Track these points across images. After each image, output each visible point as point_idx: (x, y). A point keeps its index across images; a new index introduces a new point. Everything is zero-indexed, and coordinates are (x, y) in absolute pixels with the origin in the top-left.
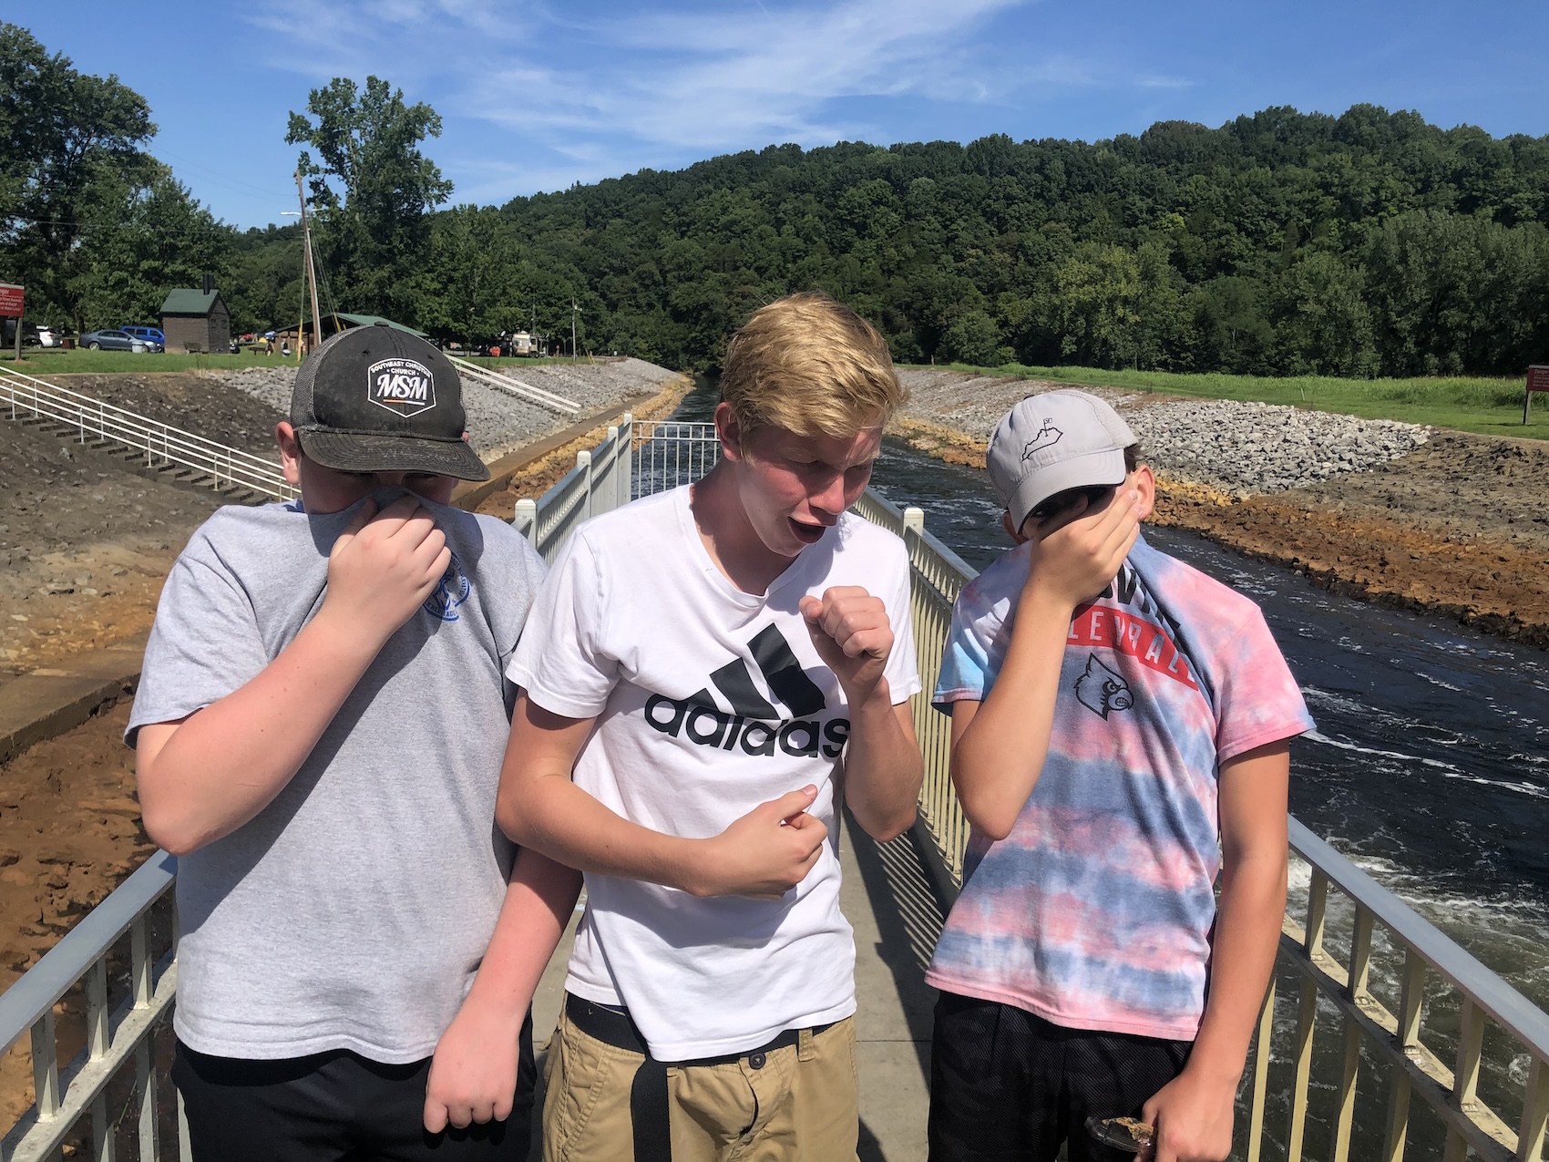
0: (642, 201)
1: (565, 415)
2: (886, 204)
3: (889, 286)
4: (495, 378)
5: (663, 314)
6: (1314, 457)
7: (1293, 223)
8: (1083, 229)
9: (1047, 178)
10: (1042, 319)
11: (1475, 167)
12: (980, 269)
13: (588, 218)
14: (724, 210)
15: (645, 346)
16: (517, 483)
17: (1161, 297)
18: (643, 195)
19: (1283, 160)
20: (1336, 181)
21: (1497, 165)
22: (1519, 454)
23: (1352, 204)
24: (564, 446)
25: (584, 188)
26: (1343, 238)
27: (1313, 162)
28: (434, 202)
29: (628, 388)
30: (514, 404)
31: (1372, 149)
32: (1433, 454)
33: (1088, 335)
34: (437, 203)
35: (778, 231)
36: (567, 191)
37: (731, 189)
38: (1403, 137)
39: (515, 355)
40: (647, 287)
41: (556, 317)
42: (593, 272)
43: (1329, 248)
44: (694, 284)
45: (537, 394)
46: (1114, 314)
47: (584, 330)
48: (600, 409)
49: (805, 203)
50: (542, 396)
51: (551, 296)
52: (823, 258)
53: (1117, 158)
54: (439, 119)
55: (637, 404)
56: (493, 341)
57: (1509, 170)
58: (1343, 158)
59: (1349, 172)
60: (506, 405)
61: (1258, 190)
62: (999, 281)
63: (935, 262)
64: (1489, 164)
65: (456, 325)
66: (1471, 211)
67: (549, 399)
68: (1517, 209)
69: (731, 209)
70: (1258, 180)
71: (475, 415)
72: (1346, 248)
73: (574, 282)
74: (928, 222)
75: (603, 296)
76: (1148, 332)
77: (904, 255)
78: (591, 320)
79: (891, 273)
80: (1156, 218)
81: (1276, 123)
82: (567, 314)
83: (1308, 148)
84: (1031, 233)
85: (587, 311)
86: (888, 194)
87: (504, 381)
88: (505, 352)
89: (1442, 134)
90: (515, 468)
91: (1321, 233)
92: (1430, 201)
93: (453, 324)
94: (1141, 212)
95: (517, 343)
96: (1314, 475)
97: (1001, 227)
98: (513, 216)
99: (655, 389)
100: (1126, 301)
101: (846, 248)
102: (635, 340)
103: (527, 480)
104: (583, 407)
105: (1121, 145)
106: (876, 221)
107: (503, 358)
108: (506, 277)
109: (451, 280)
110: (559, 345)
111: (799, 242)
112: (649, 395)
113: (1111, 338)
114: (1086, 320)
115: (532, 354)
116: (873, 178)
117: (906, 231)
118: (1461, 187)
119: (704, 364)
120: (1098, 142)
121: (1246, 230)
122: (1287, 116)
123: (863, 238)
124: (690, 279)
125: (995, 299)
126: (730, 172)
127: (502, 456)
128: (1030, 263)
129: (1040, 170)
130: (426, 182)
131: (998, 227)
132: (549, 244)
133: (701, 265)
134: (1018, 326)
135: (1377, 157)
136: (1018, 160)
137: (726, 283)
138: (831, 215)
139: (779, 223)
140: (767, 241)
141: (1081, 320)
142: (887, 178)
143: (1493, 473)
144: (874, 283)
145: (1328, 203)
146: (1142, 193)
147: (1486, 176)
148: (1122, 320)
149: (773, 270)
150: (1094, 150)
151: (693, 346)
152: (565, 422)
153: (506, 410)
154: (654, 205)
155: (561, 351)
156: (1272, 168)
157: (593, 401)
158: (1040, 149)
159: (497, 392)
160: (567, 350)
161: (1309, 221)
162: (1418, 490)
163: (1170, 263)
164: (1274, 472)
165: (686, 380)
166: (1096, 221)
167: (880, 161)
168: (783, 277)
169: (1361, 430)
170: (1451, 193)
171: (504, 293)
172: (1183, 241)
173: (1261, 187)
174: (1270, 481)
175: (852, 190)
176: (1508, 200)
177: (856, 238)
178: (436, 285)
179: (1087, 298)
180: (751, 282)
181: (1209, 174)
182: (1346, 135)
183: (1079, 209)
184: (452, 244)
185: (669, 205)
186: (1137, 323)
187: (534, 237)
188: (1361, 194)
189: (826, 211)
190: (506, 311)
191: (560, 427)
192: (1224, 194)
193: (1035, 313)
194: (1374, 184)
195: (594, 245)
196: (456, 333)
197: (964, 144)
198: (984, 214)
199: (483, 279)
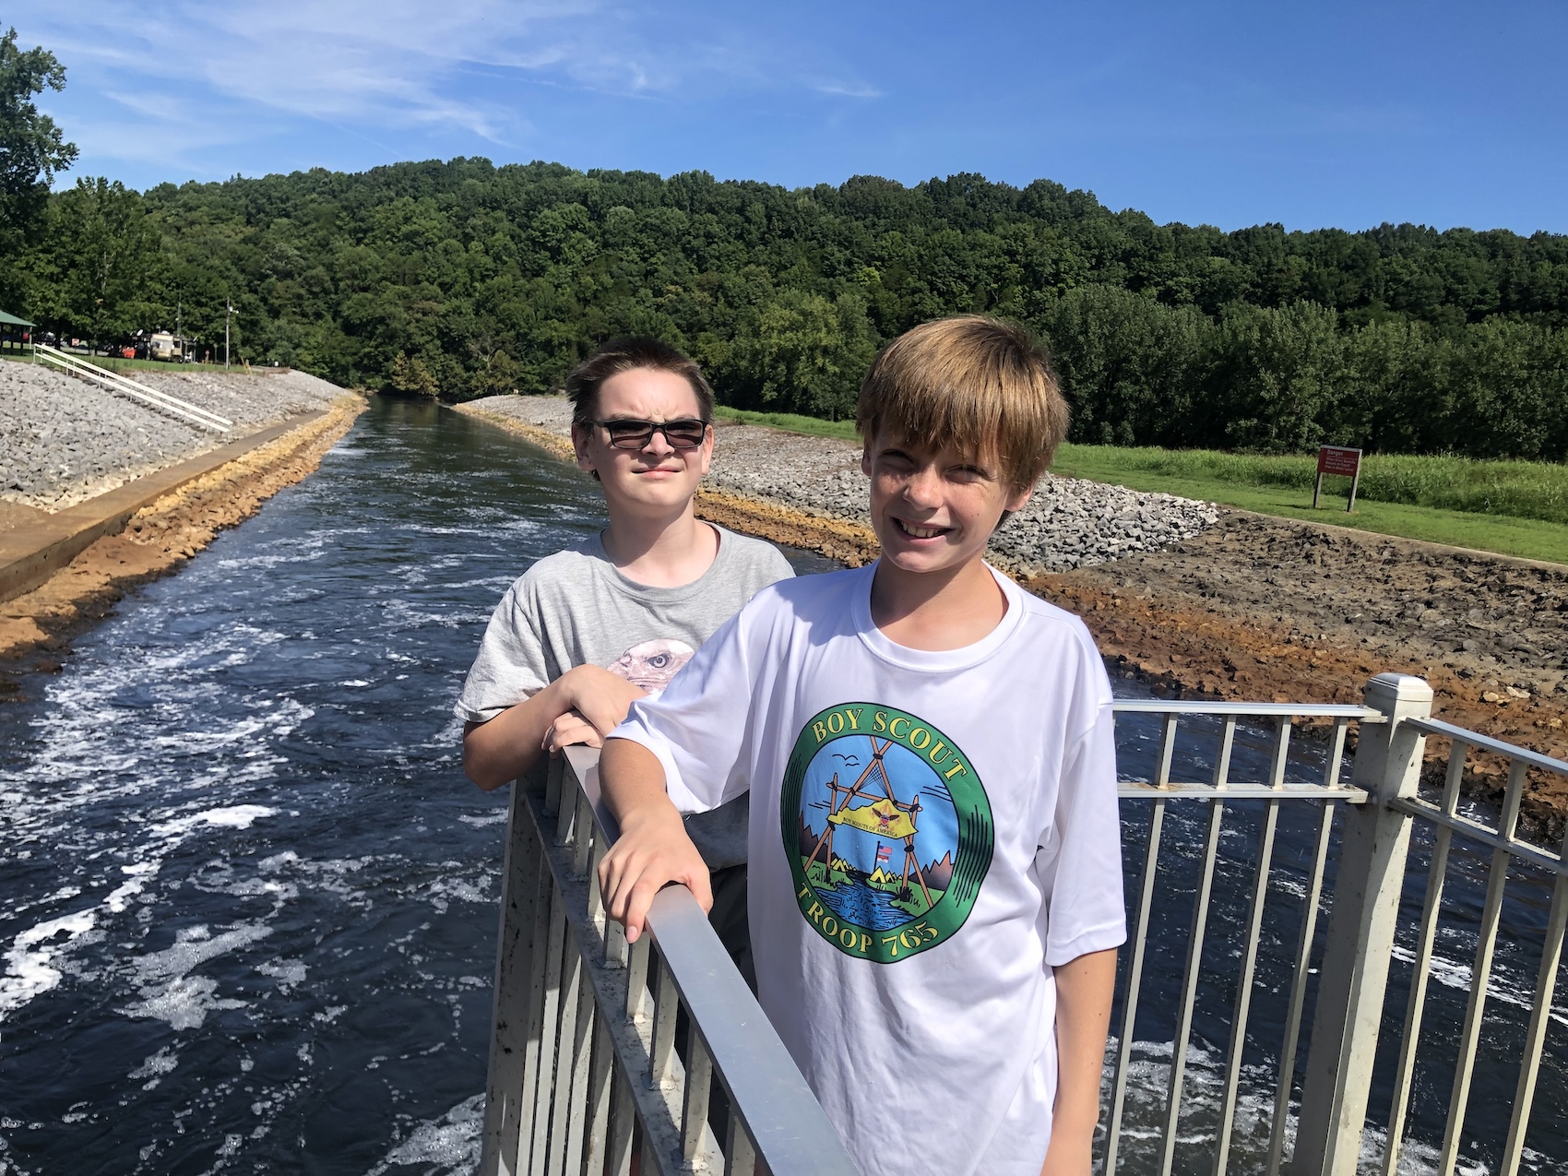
0: (312, 201)
1: (212, 433)
2: (583, 231)
3: (584, 315)
4: (120, 383)
5: (333, 325)
6: (1097, 531)
7: (981, 286)
8: (783, 274)
9: (748, 220)
10: (744, 363)
11: (1143, 249)
12: (680, 307)
13: (249, 214)
14: (407, 220)
15: (309, 359)
16: (138, 523)
17: (859, 348)
18: (314, 196)
19: (972, 225)
20: (1021, 249)
21: (1161, 249)
22: (1327, 542)
23: (1034, 272)
24: (207, 473)
25: (246, 182)
26: (1027, 305)
27: (999, 229)
28: (52, 167)
29: (290, 404)
30: (146, 416)
31: (1052, 223)
32: (1228, 536)
33: (789, 382)
34: (57, 169)
35: (466, 247)
36: (226, 185)
37: (415, 198)
38: (1079, 214)
39: (155, 357)
40: (315, 295)
41: (208, 319)
42: (253, 274)
43: (1014, 313)
44: (369, 296)
45: (176, 406)
46: (814, 364)
47: (240, 336)
48: (255, 427)
49: (497, 220)
50: (184, 408)
51: (201, 294)
52: (515, 280)
53: (817, 207)
54: (62, 69)
55: (302, 423)
56: (127, 341)
57: (1171, 254)
58: (1027, 227)
59: (1032, 242)
60: (133, 417)
61: (950, 252)
62: (699, 321)
63: (634, 295)
64: (1154, 247)
65: (77, 317)
66: (1137, 290)
67: (191, 412)
68: (1177, 292)
69: (414, 219)
70: (950, 241)
71: (88, 428)
72: (1030, 315)
73: (230, 282)
74: (627, 252)
75: (264, 300)
76: (847, 384)
77: (602, 284)
78: (250, 325)
79: (586, 302)
80: (853, 271)
81: (966, 189)
82: (221, 316)
83: (996, 216)
84: (732, 275)
85: (244, 316)
86: (585, 220)
87: (134, 388)
88: (141, 354)
89: (1113, 216)
90: (136, 502)
91: (1007, 298)
92: (1103, 277)
93: (75, 318)
94: (839, 262)
95: (158, 345)
96: (1100, 552)
97: (701, 265)
98: (156, 202)
99: (322, 406)
100: (825, 351)
101: (539, 271)
102: (299, 351)
103: (151, 520)
104: (235, 423)
105: (821, 194)
106: (573, 246)
107: (139, 361)
108: (144, 266)
109: (73, 264)
110: (209, 350)
111: (487, 261)
112: (316, 413)
113: (811, 387)
114: (788, 368)
115: (174, 358)
116: (569, 202)
117: (603, 261)
118: (1129, 267)
119: (378, 381)
120: (798, 189)
121: (938, 290)
122: (978, 183)
123: (557, 263)
124: (365, 289)
125: (695, 338)
126: (414, 180)
127: (120, 484)
128: (730, 305)
129: (741, 211)
130: (41, 144)
131: (698, 265)
132: (202, 239)
133: (378, 276)
134: (718, 369)
135: (1057, 231)
136: (719, 199)
137: (406, 297)
138: (524, 236)
139: (467, 239)
140: (454, 257)
141: (782, 367)
142: (584, 203)
143: (1304, 562)
144: (569, 311)
145: (1014, 270)
146: (840, 244)
147: (1151, 259)
148: (822, 370)
149: (458, 287)
150: (794, 197)
151: (365, 362)
152: (212, 442)
153: (133, 423)
154: (327, 207)
155: (211, 357)
156: (963, 232)
157: (248, 417)
158: (740, 190)
159: (123, 401)
160: (219, 357)
161: (995, 286)
162: (1229, 577)
163: (867, 315)
164: (1055, 546)
165: (358, 398)
166: (795, 268)
167: (577, 185)
168: (469, 295)
169: (1142, 504)
170: (1121, 270)
171: (142, 286)
172: (878, 296)
173: (953, 249)
174: (1053, 557)
175: (547, 212)
176: (1170, 283)
177: (549, 262)
178: (53, 269)
179: (789, 345)
180: (435, 298)
181: (904, 232)
182: (1030, 207)
183: (778, 254)
184: (75, 222)
185: (345, 208)
186: (835, 374)
187: (184, 230)
188: (1043, 265)
189: (518, 231)
190: (144, 307)
191: (203, 447)
192: (918, 252)
193: (736, 355)
194: (1055, 256)
195: (256, 244)
196: (77, 327)
197: (665, 177)
198: (684, 250)
199: (115, 267)
